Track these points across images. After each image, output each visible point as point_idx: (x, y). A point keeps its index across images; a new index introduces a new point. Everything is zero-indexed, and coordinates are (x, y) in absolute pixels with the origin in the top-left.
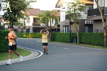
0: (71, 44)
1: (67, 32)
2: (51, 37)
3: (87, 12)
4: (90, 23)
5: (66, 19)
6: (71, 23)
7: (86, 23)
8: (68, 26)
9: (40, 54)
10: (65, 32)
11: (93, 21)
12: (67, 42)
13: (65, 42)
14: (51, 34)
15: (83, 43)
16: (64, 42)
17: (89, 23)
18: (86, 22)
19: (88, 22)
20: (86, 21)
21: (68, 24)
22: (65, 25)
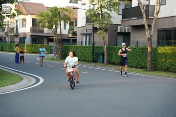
0: (93, 64)
1: (87, 45)
2: (62, 52)
3: (121, 13)
4: (127, 31)
5: (86, 23)
6: (95, 30)
7: (119, 31)
8: (90, 35)
9: (38, 80)
10: (84, 45)
11: (130, 27)
12: (88, 61)
13: (85, 61)
14: (60, 47)
15: (114, 64)
16: (82, 61)
17: (124, 31)
18: (120, 29)
19: (122, 28)
20: (119, 27)
21: (90, 32)
22: (85, 32)
